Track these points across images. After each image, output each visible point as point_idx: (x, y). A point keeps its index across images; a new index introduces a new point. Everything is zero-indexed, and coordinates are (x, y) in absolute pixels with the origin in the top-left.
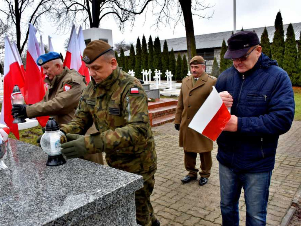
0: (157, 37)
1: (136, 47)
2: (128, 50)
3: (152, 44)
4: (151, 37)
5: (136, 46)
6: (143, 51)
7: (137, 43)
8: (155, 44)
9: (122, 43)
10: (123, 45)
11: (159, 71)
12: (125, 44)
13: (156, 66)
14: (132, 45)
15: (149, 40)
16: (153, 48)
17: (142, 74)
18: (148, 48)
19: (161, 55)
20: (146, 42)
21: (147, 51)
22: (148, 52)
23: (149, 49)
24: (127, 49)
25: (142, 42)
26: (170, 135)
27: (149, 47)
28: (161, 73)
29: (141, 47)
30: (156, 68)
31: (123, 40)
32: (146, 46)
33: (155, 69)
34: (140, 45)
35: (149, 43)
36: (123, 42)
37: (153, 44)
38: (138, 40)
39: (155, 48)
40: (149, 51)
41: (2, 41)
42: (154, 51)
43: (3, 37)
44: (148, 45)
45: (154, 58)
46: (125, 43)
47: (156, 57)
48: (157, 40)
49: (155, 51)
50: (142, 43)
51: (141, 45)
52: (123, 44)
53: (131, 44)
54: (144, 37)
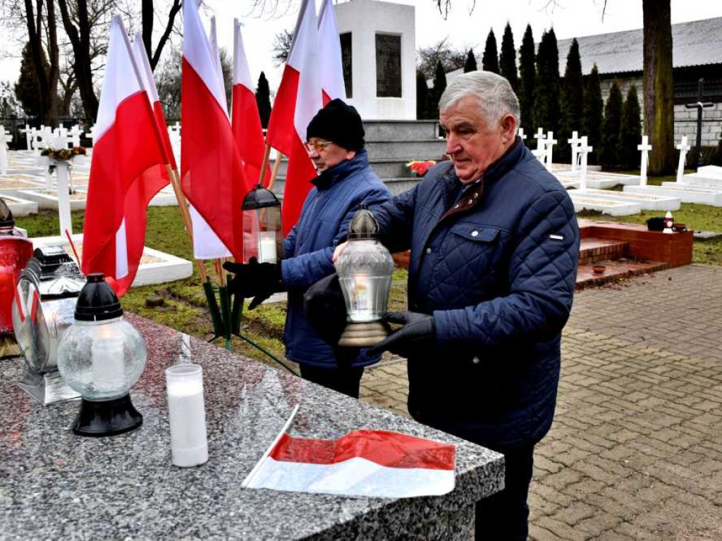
0: (548, 32)
1: (484, 61)
2: (458, 68)
3: (533, 51)
4: (529, 29)
5: (482, 56)
6: (503, 71)
7: (486, 49)
8: (540, 51)
9: (440, 47)
10: (443, 52)
11: (550, 134)
12: (449, 52)
13: (541, 120)
14: (471, 54)
15: (524, 41)
16: (535, 64)
18: (518, 64)
19: (558, 88)
20: (513, 46)
21: (516, 72)
22: (519, 75)
23: (521, 68)
24: (454, 67)
25: (503, 44)
26: (575, 328)
27: (522, 60)
28: (555, 142)
29: (499, 59)
30: (541, 127)
31: (446, 39)
32: (515, 57)
33: (537, 128)
34: (496, 53)
35: (523, 49)
36: (445, 44)
37: (536, 53)
38: (491, 40)
39: (541, 64)
40: (521, 74)
41: (102, 32)
42: (537, 72)
43: (105, 23)
44: (518, 56)
45: (536, 95)
46: (450, 48)
47: (542, 92)
48: (550, 38)
49: (541, 72)
50: (502, 49)
51: (498, 55)
52: (442, 50)
53: (469, 50)
54: (508, 31)
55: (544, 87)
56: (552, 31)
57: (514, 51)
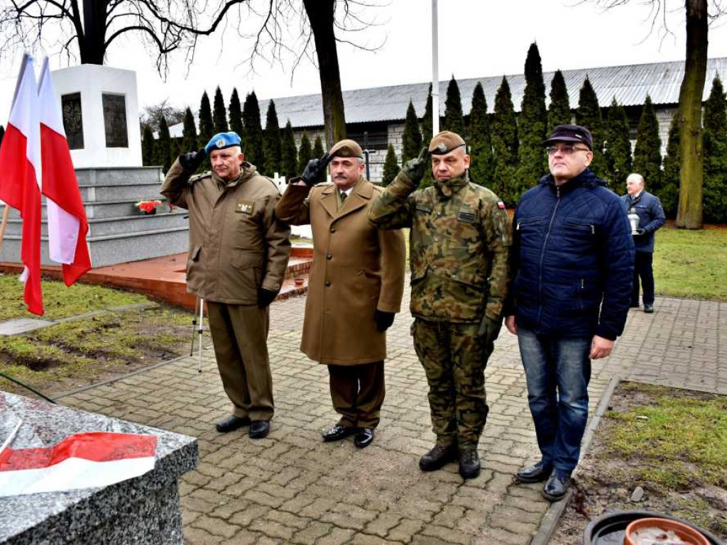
0: (250, 93)
1: (200, 117)
2: (180, 122)
3: (240, 109)
4: (235, 92)
5: (199, 113)
6: (217, 125)
7: (201, 107)
8: (245, 108)
9: (163, 104)
10: (166, 109)
12: (171, 109)
14: (188, 111)
15: (231, 101)
16: (242, 119)
18: (228, 119)
19: (261, 138)
20: (223, 104)
21: (226, 125)
22: (229, 128)
23: (230, 122)
24: (176, 121)
25: (215, 102)
26: (282, 330)
27: (230, 115)
29: (213, 115)
32: (225, 113)
34: (210, 110)
35: (231, 108)
36: (167, 102)
37: (242, 110)
38: (205, 100)
39: (247, 120)
40: (231, 126)
42: (244, 125)
44: (228, 112)
46: (172, 106)
47: (249, 142)
48: (252, 99)
49: (247, 126)
50: (215, 107)
51: (212, 112)
52: (165, 107)
53: (187, 107)
54: (219, 92)
55: (250, 138)
56: (253, 93)
57: (225, 109)
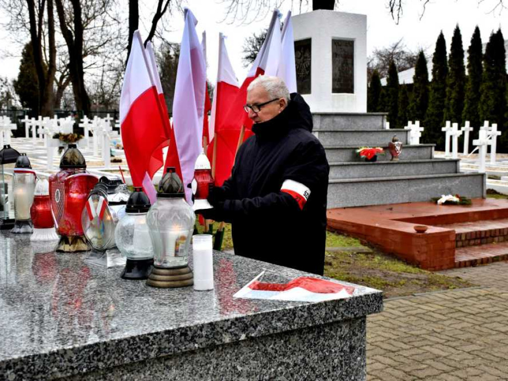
0: (495, 32)
1: (433, 61)
2: (411, 67)
3: (481, 51)
4: (477, 31)
5: (433, 56)
6: (452, 69)
7: (436, 49)
8: (487, 50)
9: (395, 48)
10: (397, 53)
11: (495, 126)
12: (403, 52)
13: (488, 113)
14: (421, 54)
15: (472, 41)
16: (483, 62)
17: (445, 132)
18: (466, 62)
19: (504, 84)
20: (462, 46)
21: (464, 70)
22: (467, 73)
23: (468, 66)
24: (408, 66)
25: (452, 45)
27: (470, 59)
28: (499, 133)
29: (448, 59)
30: (487, 120)
31: (401, 41)
32: (463, 56)
33: (483, 121)
34: (446, 53)
35: (471, 50)
36: (399, 45)
37: (484, 52)
38: (441, 41)
39: (488, 63)
40: (469, 72)
41: (91, 36)
42: (485, 70)
43: (95, 27)
44: (466, 55)
45: (483, 91)
46: (404, 49)
47: (489, 88)
48: (497, 38)
49: (488, 70)
50: (452, 49)
51: (448, 55)
52: (397, 51)
53: (421, 51)
54: (457, 32)
55: (491, 84)
56: (499, 32)
57: (463, 51)
